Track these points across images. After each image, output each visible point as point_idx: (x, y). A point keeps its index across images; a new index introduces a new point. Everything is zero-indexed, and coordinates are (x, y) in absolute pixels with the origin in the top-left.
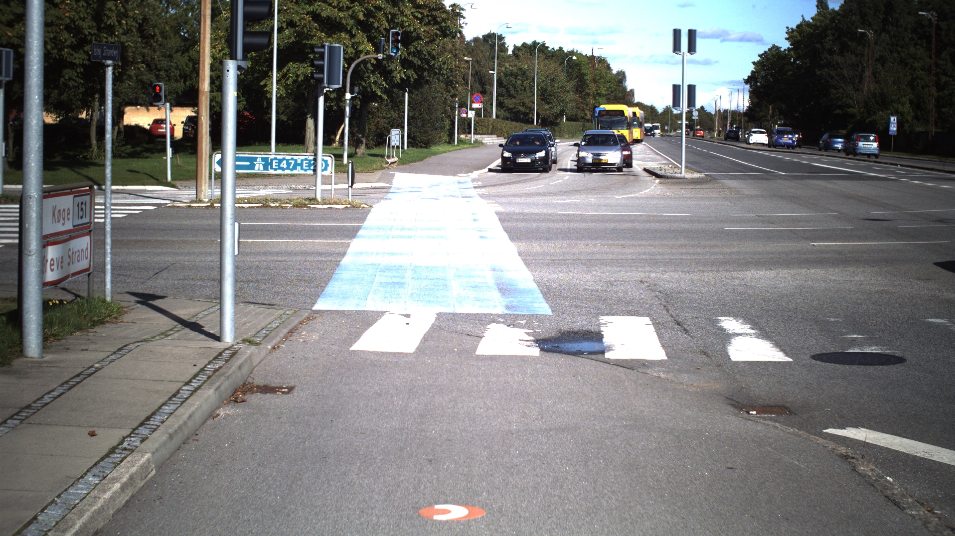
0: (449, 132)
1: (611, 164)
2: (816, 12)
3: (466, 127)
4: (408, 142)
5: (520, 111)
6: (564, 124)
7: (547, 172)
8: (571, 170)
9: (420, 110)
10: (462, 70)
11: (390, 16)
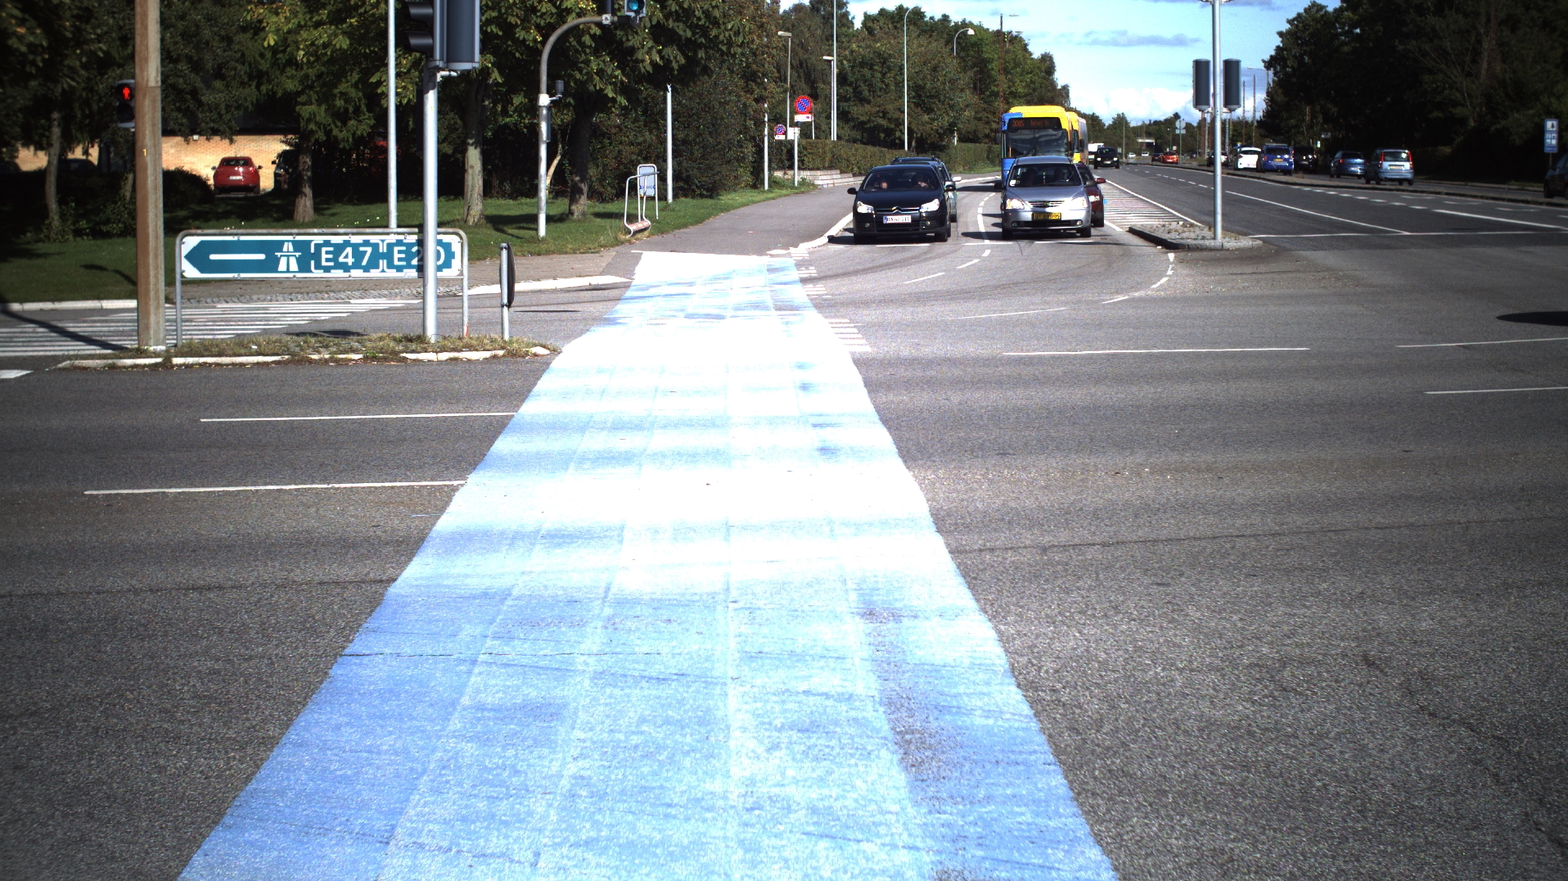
0: (754, 167)
1: (1068, 223)
3: (784, 156)
4: (674, 189)
5: (878, 126)
6: (956, 148)
7: (945, 240)
8: (992, 236)
9: (698, 128)
10: (774, 52)
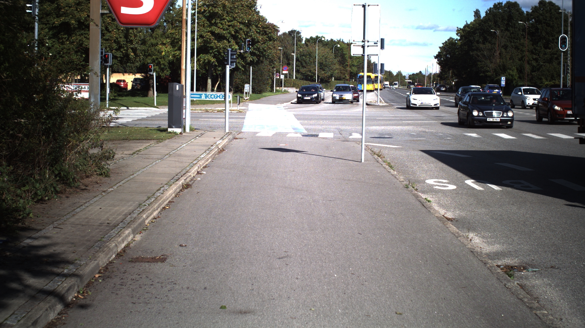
0: (271, 86)
1: (347, 100)
2: (474, 19)
3: (280, 83)
4: (252, 91)
5: (308, 75)
6: (333, 82)
7: (319, 104)
9: (257, 75)
11: (246, 32)
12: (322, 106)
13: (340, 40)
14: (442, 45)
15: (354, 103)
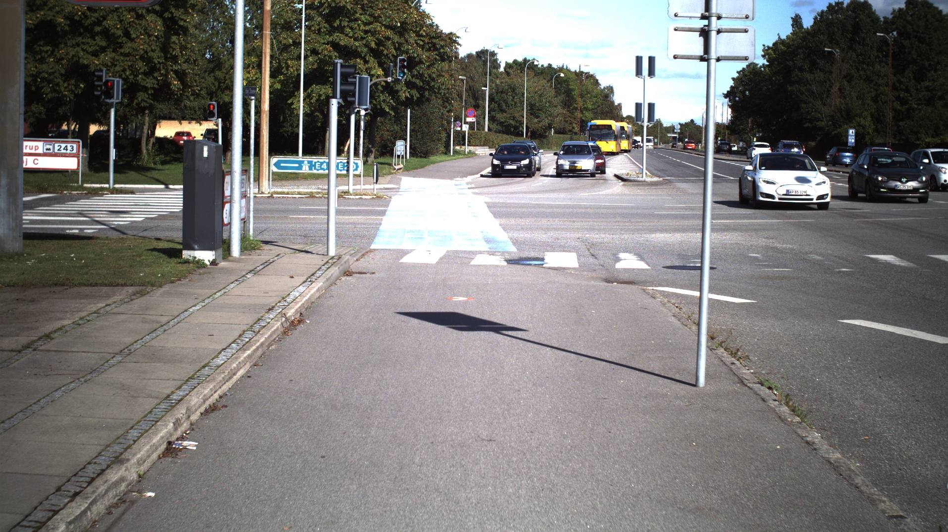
0: (446, 144)
1: (585, 170)
2: (792, 31)
3: (460, 139)
4: (410, 152)
5: (511, 124)
6: (551, 136)
7: (531, 177)
8: (552, 176)
9: (420, 124)
10: (457, 88)
11: (397, 45)
12: (537, 182)
13: (563, 66)
14: (737, 75)
15: (597, 175)
